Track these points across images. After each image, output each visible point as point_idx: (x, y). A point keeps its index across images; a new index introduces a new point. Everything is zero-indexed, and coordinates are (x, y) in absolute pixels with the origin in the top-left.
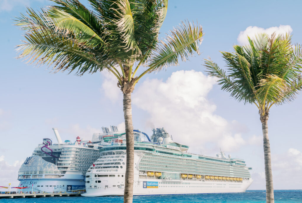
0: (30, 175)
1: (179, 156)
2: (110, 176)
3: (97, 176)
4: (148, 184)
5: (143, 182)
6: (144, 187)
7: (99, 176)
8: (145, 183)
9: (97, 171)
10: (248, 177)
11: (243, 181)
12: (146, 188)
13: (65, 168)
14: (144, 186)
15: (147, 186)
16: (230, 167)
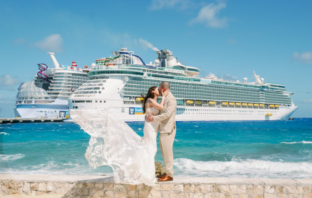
0: (22, 101)
1: (183, 81)
2: (88, 101)
3: (74, 102)
4: (136, 110)
5: (129, 109)
6: (130, 114)
7: (76, 102)
8: (132, 109)
9: (75, 96)
10: (288, 103)
11: (280, 108)
12: (134, 114)
13: (56, 94)
14: (130, 112)
15: (135, 113)
16: (260, 92)
